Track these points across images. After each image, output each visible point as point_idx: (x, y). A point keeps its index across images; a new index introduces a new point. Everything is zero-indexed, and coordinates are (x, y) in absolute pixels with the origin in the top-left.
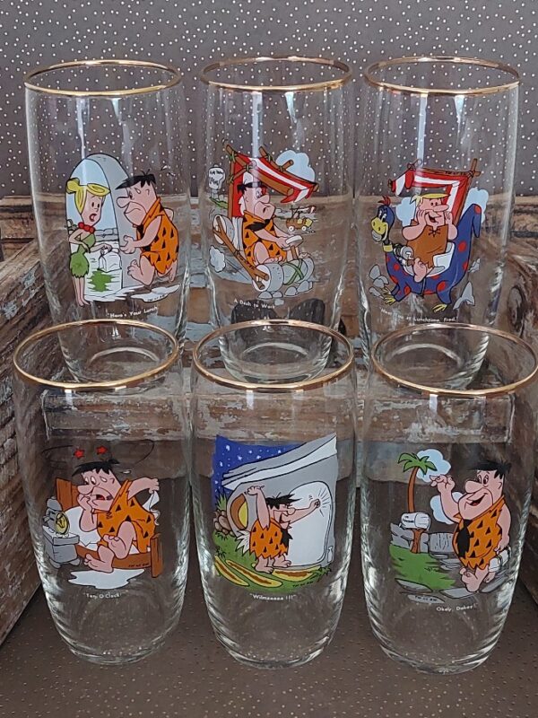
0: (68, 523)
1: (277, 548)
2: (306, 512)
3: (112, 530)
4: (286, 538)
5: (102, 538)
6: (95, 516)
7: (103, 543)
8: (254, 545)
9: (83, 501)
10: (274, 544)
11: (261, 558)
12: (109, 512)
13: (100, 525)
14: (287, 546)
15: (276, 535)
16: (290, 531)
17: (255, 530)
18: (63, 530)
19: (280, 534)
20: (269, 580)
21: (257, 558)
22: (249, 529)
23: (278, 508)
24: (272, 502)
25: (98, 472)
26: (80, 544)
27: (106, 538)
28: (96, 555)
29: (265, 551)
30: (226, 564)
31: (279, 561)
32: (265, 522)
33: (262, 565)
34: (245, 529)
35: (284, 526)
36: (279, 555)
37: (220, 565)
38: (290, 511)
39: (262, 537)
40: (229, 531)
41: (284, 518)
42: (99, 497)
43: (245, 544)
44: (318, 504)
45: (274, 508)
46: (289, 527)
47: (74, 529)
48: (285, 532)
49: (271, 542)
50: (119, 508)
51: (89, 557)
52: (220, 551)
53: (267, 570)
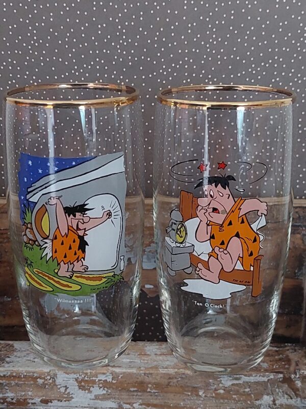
0: (186, 234)
1: (75, 254)
2: (100, 221)
3: (223, 243)
4: (83, 245)
5: (213, 250)
6: (209, 227)
7: (213, 254)
8: (56, 252)
9: (200, 213)
10: (73, 251)
11: (62, 263)
12: (222, 225)
13: (212, 237)
14: (84, 251)
15: (74, 241)
16: (86, 238)
17: (56, 238)
18: (181, 240)
19: (78, 241)
20: (70, 284)
21: (59, 264)
22: (51, 237)
23: (75, 216)
24: (70, 211)
25: (216, 187)
26: (194, 253)
27: (217, 249)
28: (207, 265)
29: (65, 257)
30: (34, 273)
31: (78, 267)
32: (64, 230)
33: (63, 271)
34: (47, 238)
35: (81, 233)
36: (78, 260)
37: (29, 275)
38: (86, 220)
39: (62, 244)
40: (35, 242)
41: (81, 226)
42: (215, 210)
43: (48, 252)
44: (109, 214)
45: (72, 216)
46: (85, 234)
47: (191, 239)
48: (81, 238)
49: (70, 248)
50: (230, 224)
51: (200, 265)
52: (29, 262)
53: (68, 275)
